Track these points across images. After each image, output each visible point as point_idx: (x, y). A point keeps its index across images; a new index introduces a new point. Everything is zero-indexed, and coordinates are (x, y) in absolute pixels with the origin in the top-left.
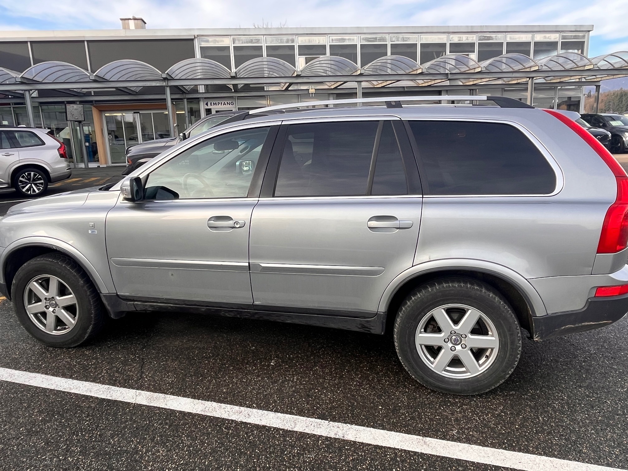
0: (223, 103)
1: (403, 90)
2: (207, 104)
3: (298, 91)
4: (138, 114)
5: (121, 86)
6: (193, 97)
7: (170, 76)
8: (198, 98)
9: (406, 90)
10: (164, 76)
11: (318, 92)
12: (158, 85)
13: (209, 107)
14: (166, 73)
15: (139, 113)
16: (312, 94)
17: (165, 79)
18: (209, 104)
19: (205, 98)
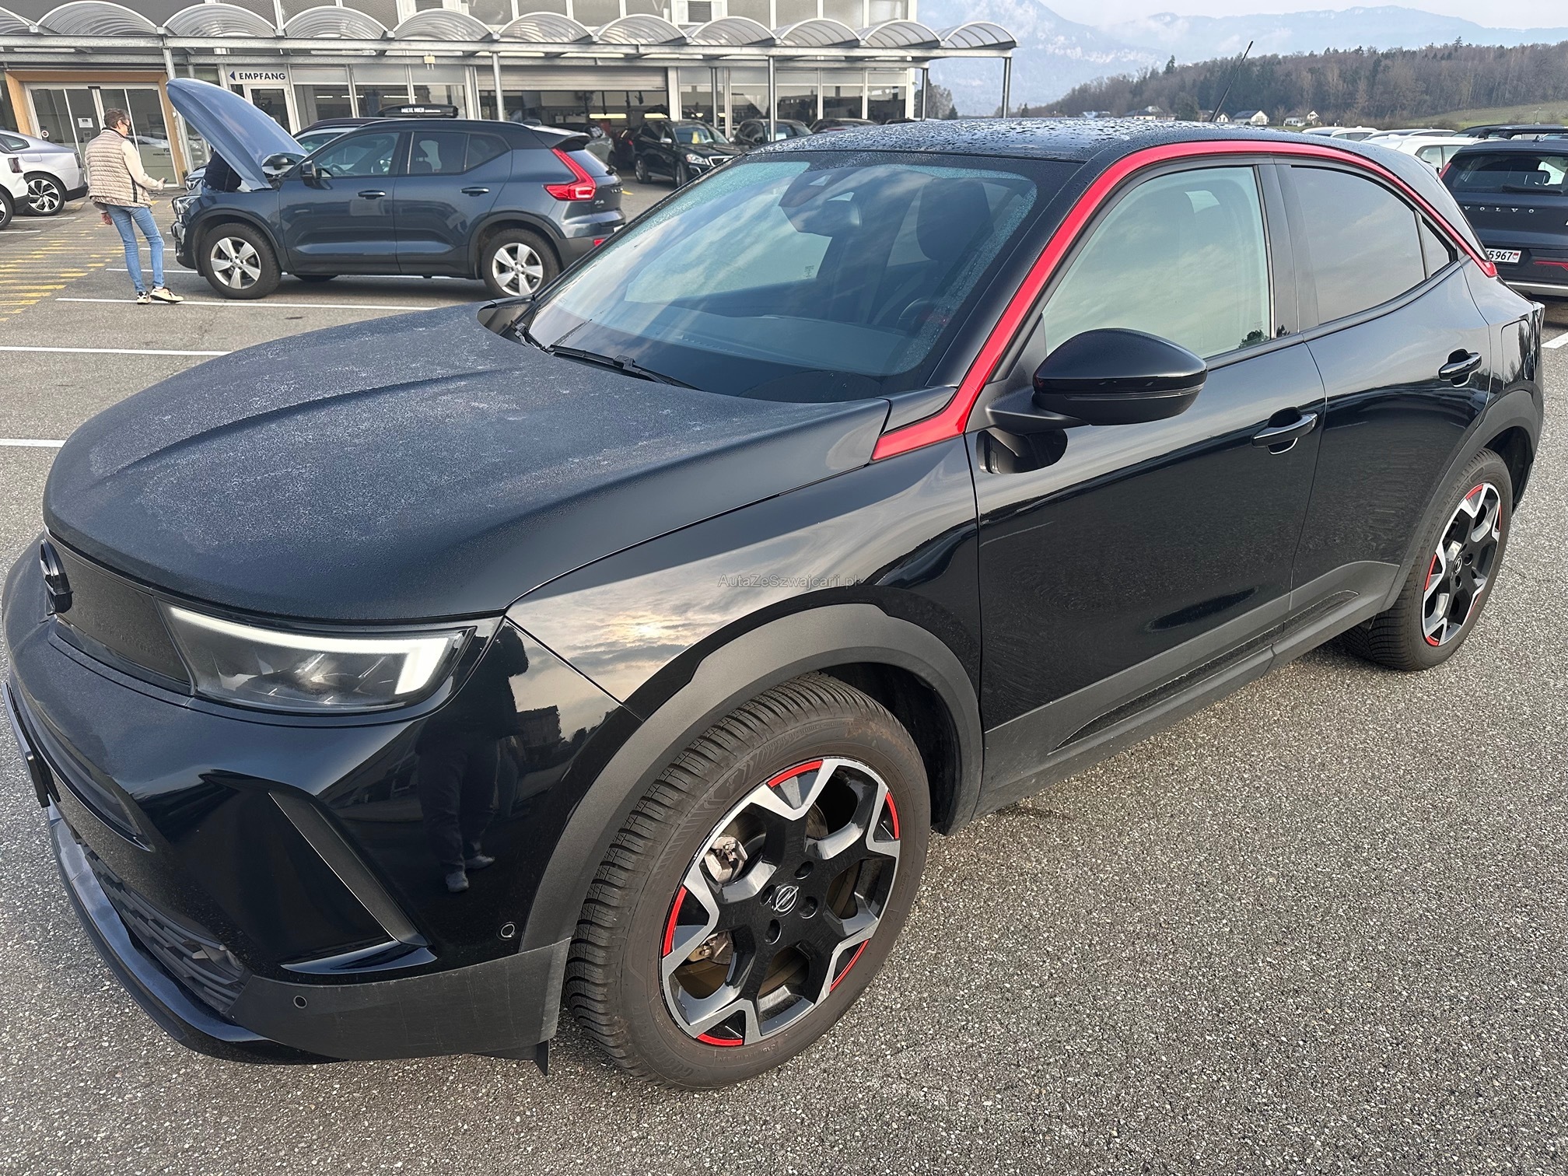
0: (264, 75)
1: (593, 64)
2: (233, 76)
3: (403, 59)
4: (98, 91)
5: (85, 45)
6: (206, 62)
7: (170, 31)
8: (215, 65)
9: (599, 63)
10: (161, 31)
11: (439, 61)
12: (149, 45)
13: (238, 82)
14: (164, 25)
15: (99, 88)
16: (430, 64)
17: (162, 37)
18: (237, 75)
19: (228, 65)
